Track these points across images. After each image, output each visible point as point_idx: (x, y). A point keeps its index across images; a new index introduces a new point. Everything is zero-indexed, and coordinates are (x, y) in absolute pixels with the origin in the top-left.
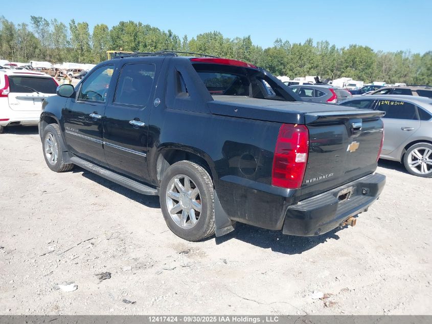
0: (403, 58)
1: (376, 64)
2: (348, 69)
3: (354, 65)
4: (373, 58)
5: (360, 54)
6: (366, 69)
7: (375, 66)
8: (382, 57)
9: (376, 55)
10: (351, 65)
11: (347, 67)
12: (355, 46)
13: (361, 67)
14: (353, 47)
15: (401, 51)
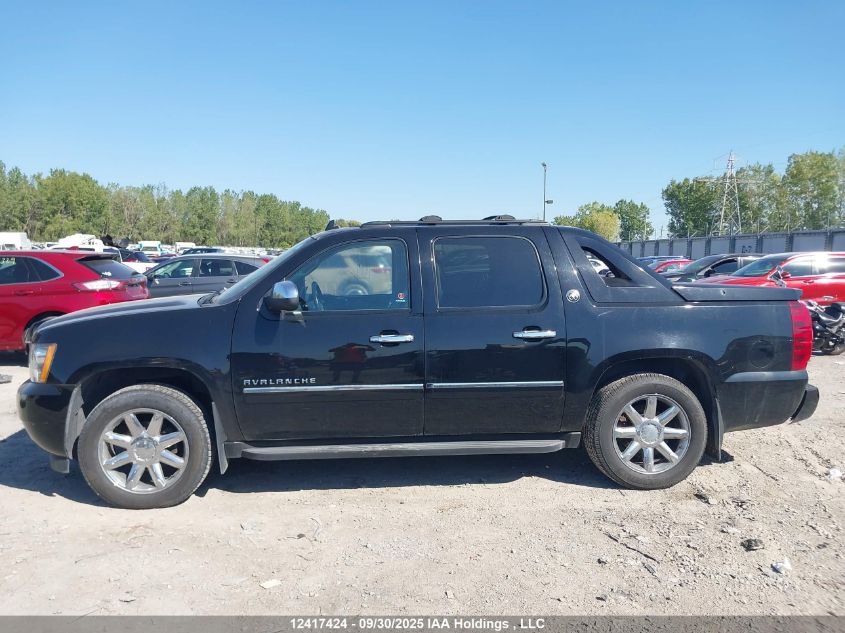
0: (156, 198)
1: (110, 207)
2: (57, 216)
3: (68, 209)
4: (103, 197)
5: (75, 189)
6: (94, 216)
7: (109, 211)
8: (119, 195)
9: (107, 192)
10: (62, 208)
11: (54, 213)
12: (62, 173)
13: (83, 213)
14: (58, 174)
15: (149, 186)
